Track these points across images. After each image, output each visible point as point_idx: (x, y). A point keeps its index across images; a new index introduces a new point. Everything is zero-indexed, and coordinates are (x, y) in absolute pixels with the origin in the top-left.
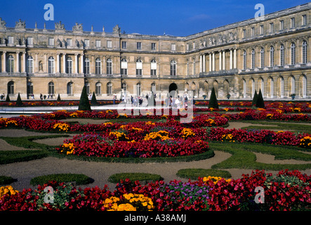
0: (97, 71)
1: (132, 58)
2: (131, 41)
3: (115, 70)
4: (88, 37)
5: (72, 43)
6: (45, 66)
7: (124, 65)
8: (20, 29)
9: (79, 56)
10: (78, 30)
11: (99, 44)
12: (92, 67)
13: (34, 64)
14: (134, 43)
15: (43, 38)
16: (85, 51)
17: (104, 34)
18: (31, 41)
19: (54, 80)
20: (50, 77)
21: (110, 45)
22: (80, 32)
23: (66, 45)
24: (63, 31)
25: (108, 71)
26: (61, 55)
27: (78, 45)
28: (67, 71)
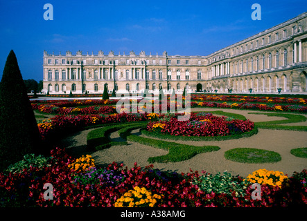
0: (154, 77)
1: (174, 70)
2: (174, 60)
3: (164, 76)
4: (148, 58)
5: (139, 62)
6: (124, 75)
7: (169, 73)
8: (111, 55)
9: (143, 69)
10: (143, 55)
11: (154, 62)
12: (150, 75)
13: (119, 74)
14: (175, 61)
15: (123, 60)
16: (146, 66)
17: (157, 56)
18: (117, 62)
19: (129, 82)
20: (127, 80)
21: (161, 62)
22: (144, 56)
23: (136, 63)
24: (134, 56)
25: (160, 77)
26: (133, 69)
27: (142, 63)
28: (136, 77)
